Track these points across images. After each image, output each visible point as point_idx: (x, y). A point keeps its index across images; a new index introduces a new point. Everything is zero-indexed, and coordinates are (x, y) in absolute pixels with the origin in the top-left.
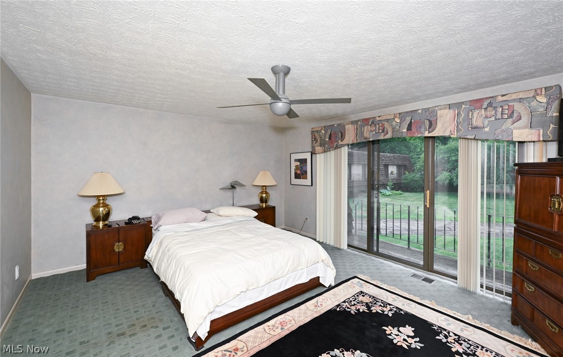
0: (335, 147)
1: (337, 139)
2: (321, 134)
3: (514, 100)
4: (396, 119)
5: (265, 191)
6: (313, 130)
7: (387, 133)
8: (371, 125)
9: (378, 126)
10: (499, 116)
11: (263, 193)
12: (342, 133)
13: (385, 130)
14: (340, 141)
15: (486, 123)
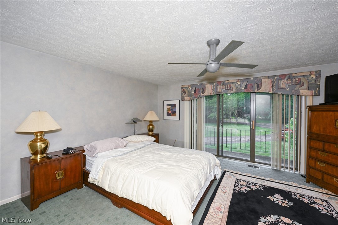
0: (198, 97)
1: (200, 93)
2: (188, 89)
3: (301, 76)
4: (238, 82)
5: (152, 124)
6: (182, 87)
7: (233, 90)
8: (222, 85)
9: (227, 86)
10: (294, 83)
11: (150, 126)
12: (203, 89)
13: (231, 88)
14: (202, 93)
15: (287, 86)
